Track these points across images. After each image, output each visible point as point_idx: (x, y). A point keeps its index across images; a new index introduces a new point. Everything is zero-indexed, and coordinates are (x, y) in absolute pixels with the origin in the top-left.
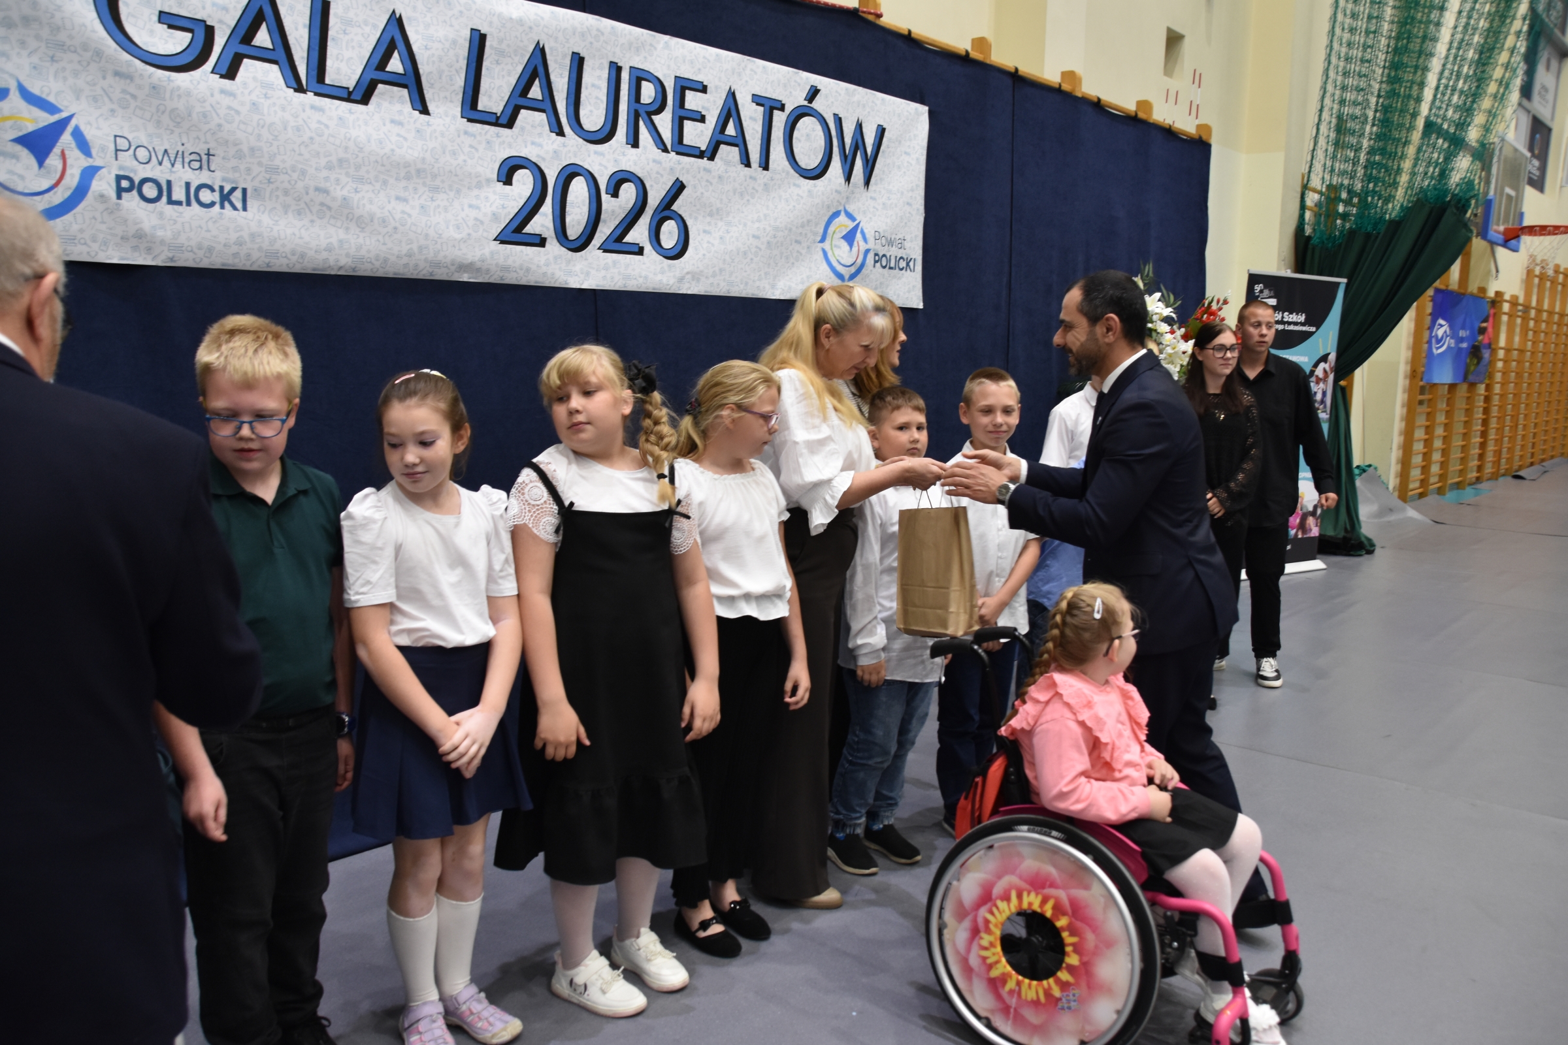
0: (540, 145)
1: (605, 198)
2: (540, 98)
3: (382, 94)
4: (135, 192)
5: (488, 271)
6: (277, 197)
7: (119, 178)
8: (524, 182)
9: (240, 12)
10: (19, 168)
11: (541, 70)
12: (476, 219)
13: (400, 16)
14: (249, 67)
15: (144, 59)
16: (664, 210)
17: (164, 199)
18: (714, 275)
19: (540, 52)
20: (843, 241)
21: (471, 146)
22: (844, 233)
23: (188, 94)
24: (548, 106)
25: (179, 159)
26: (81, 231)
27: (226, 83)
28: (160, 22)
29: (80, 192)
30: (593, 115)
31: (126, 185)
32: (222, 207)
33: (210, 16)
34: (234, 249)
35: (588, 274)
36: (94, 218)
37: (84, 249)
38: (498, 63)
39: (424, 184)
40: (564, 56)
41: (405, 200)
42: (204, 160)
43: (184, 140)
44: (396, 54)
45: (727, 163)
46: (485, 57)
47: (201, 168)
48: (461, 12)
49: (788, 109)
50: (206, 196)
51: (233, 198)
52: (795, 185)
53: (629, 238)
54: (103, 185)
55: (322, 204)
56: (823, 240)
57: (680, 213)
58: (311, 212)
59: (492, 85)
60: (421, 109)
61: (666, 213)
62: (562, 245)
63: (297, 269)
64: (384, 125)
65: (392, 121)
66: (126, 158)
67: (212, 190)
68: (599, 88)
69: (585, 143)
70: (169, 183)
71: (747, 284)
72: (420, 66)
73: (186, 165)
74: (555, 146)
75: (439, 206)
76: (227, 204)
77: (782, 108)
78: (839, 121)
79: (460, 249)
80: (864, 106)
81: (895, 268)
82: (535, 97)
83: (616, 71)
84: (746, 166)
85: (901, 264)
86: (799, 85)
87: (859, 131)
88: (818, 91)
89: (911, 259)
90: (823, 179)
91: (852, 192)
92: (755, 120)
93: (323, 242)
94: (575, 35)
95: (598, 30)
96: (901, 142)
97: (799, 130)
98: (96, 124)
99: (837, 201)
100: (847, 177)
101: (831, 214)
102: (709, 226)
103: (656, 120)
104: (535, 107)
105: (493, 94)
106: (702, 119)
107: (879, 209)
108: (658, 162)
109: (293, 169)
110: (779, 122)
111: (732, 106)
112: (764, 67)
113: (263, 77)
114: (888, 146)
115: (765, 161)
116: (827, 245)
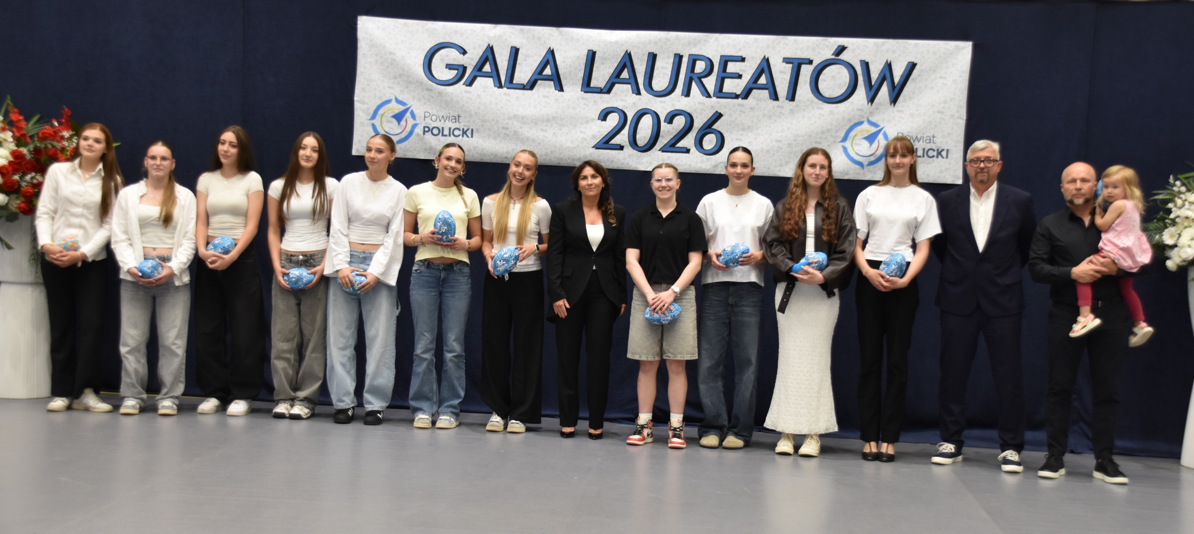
0: (626, 101)
1: (664, 126)
2: (628, 77)
3: (540, 85)
4: (430, 132)
6: (486, 132)
7: (425, 127)
8: (613, 120)
9: (478, 59)
10: (392, 125)
11: (628, 64)
12: (583, 138)
13: (553, 50)
14: (480, 81)
15: (438, 83)
16: (706, 128)
17: (441, 134)
19: (628, 55)
20: (864, 141)
21: (585, 104)
22: (866, 135)
23: (452, 94)
24: (632, 81)
25: (448, 119)
26: (411, 147)
27: (468, 88)
28: (446, 68)
29: (411, 133)
30: (661, 81)
31: (427, 130)
32: (463, 136)
33: (465, 63)
36: (415, 142)
37: (411, 153)
38: (602, 63)
39: (556, 123)
40: (643, 55)
41: (546, 131)
43: (450, 111)
44: (549, 67)
45: (759, 100)
46: (595, 62)
47: (456, 122)
48: (583, 43)
49: (815, 63)
50: (457, 133)
51: (467, 133)
52: (818, 108)
53: (680, 145)
54: (419, 130)
55: (505, 134)
56: (844, 139)
57: (719, 130)
58: (500, 137)
59: (599, 74)
60: (559, 89)
61: (709, 130)
62: (634, 149)
63: (494, 161)
64: (539, 98)
65: (544, 96)
66: (428, 120)
67: (459, 130)
68: (666, 68)
69: (654, 97)
70: (443, 128)
71: (769, 168)
72: (559, 71)
73: (450, 121)
74: (634, 101)
75: (563, 133)
76: (465, 135)
77: (810, 62)
78: (866, 65)
79: (573, 152)
80: (894, 51)
81: (923, 156)
82: (625, 77)
83: (679, 58)
84: (774, 100)
85: (931, 153)
86: (828, 46)
87: (888, 68)
88: (846, 48)
89: (943, 150)
90: (846, 102)
91: (877, 109)
92: (784, 73)
93: (505, 150)
94: (650, 43)
95: (666, 39)
96: (935, 71)
97: (825, 74)
98: (419, 109)
99: (860, 116)
100: (872, 100)
101: (852, 123)
102: (741, 135)
103: (704, 80)
104: (624, 82)
105: (600, 77)
106: (740, 76)
107: (903, 118)
108: (704, 104)
109: (493, 120)
110: (806, 72)
111: (765, 67)
112: (795, 41)
113: (484, 84)
114: (919, 75)
115: (792, 97)
116: (847, 144)
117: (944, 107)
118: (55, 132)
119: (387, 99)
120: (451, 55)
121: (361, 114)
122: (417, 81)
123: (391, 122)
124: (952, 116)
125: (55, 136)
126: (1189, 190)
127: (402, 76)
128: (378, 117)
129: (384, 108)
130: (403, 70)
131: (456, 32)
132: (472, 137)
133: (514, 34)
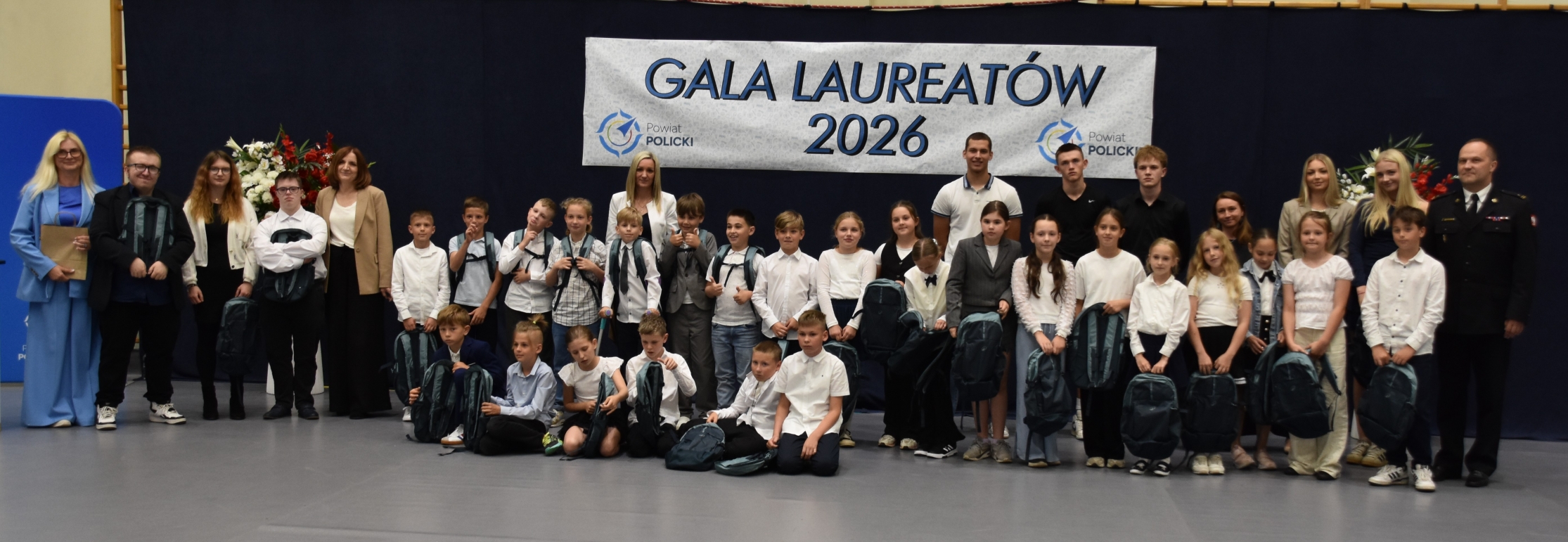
0: (834, 108)
1: (871, 130)
2: (836, 85)
3: (754, 95)
4: (653, 142)
5: (801, 166)
6: (704, 140)
7: (648, 138)
8: (823, 125)
9: (696, 73)
10: (618, 137)
11: (836, 73)
12: (796, 143)
13: (766, 62)
14: (698, 93)
15: (659, 96)
16: (910, 132)
17: (663, 144)
18: (944, 164)
19: (836, 65)
20: (1059, 140)
21: (796, 112)
22: (1061, 135)
23: (672, 106)
24: (841, 88)
25: (669, 129)
27: (687, 99)
28: (667, 82)
29: (635, 144)
30: (867, 89)
31: (650, 140)
32: (683, 145)
33: (684, 77)
34: (687, 160)
35: (859, 166)
38: (812, 74)
39: (770, 130)
40: (850, 64)
41: (760, 137)
42: (678, 129)
43: (671, 122)
44: (762, 78)
45: (960, 104)
46: (805, 72)
47: (676, 132)
48: (794, 55)
49: (1011, 69)
50: (678, 142)
51: (688, 142)
52: (1015, 110)
53: (886, 147)
54: (643, 141)
55: (722, 142)
56: (1040, 139)
57: (922, 132)
58: (718, 145)
59: (809, 84)
60: (772, 98)
61: (913, 133)
62: (843, 152)
63: (713, 167)
64: (753, 107)
65: (758, 105)
66: (651, 131)
67: (680, 139)
68: (872, 76)
69: (861, 103)
70: (665, 138)
72: (772, 81)
73: (671, 131)
74: (842, 107)
75: (777, 139)
76: (685, 144)
77: (1006, 68)
78: (1058, 70)
79: (785, 157)
80: (1084, 56)
81: (1114, 154)
82: (833, 85)
83: (883, 67)
84: (974, 104)
85: (1121, 151)
86: (1022, 53)
87: (1079, 72)
88: (1040, 54)
89: (1132, 148)
90: (1041, 104)
91: (1070, 110)
92: (983, 78)
93: (723, 156)
94: (856, 53)
95: (871, 49)
96: (1123, 74)
97: (1020, 79)
98: (642, 121)
99: (1054, 117)
100: (1065, 102)
101: (1047, 124)
102: (944, 137)
103: (908, 87)
104: (833, 90)
105: (810, 87)
106: (941, 82)
107: (1095, 119)
108: (907, 109)
109: (711, 129)
110: (1003, 76)
111: (964, 73)
112: (992, 48)
113: (702, 95)
114: (1108, 78)
115: (990, 100)
116: (1043, 144)
117: (1132, 108)
118: (318, 154)
119: (613, 112)
120: (671, 70)
121: (590, 127)
122: (640, 95)
123: (617, 134)
124: (1140, 115)
125: (319, 158)
126: (1354, 182)
127: (626, 91)
128: (605, 129)
129: (613, 119)
130: (627, 85)
131: (675, 49)
132: (692, 145)
133: (729, 48)
